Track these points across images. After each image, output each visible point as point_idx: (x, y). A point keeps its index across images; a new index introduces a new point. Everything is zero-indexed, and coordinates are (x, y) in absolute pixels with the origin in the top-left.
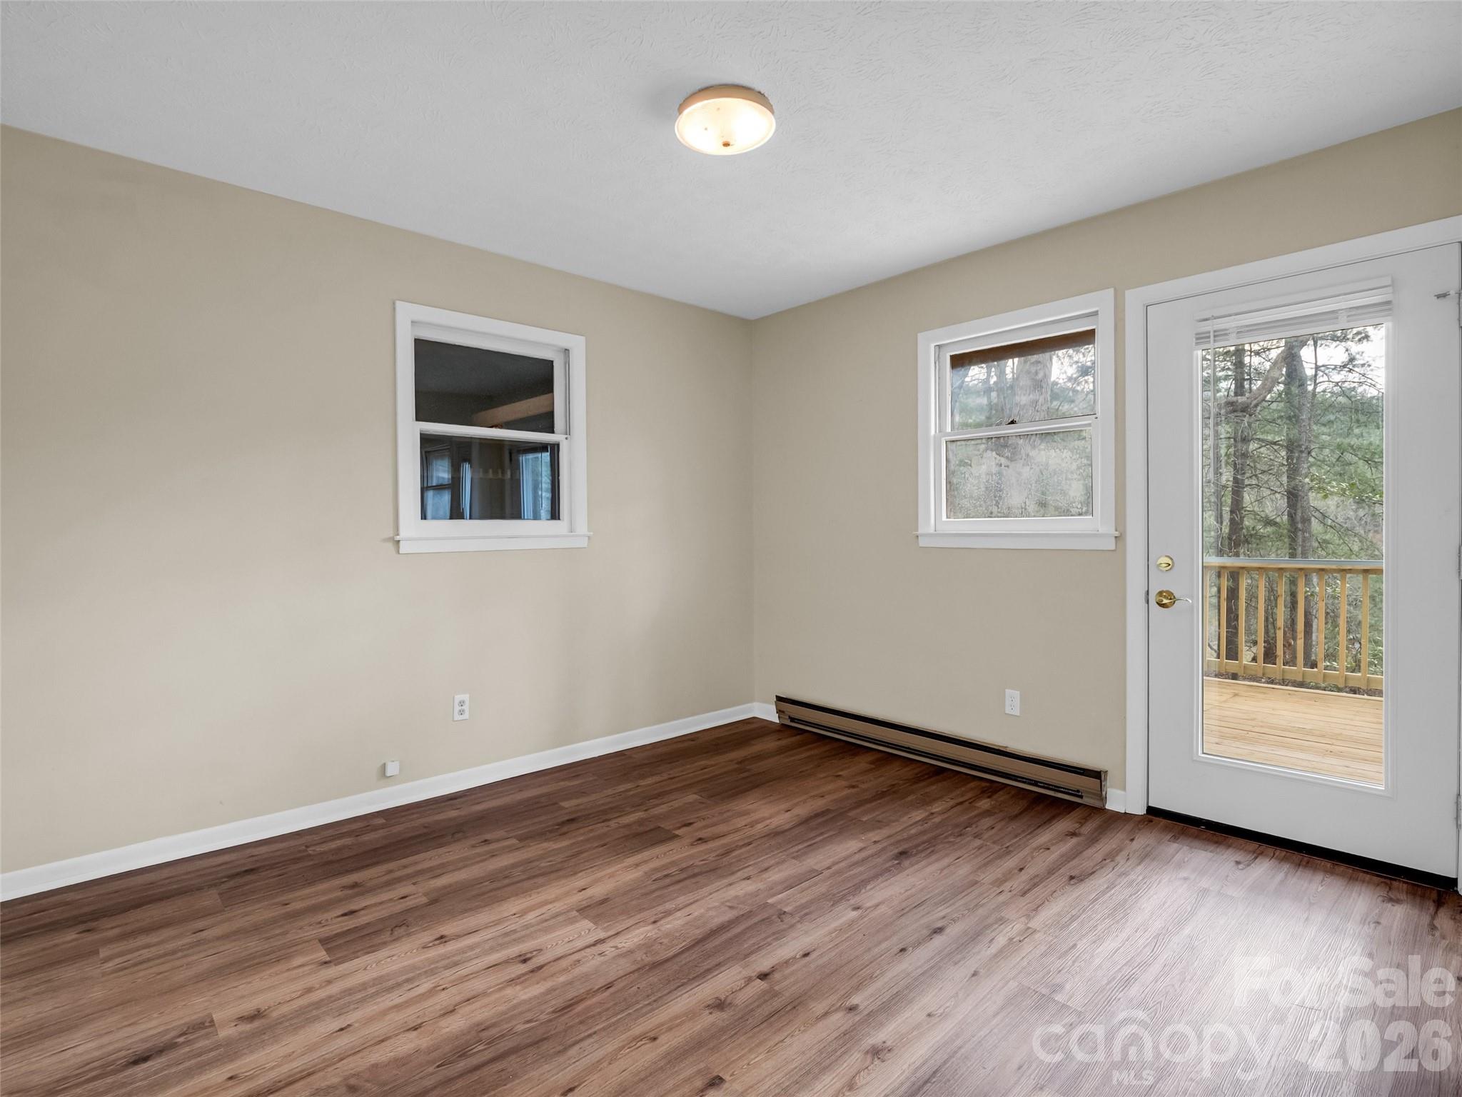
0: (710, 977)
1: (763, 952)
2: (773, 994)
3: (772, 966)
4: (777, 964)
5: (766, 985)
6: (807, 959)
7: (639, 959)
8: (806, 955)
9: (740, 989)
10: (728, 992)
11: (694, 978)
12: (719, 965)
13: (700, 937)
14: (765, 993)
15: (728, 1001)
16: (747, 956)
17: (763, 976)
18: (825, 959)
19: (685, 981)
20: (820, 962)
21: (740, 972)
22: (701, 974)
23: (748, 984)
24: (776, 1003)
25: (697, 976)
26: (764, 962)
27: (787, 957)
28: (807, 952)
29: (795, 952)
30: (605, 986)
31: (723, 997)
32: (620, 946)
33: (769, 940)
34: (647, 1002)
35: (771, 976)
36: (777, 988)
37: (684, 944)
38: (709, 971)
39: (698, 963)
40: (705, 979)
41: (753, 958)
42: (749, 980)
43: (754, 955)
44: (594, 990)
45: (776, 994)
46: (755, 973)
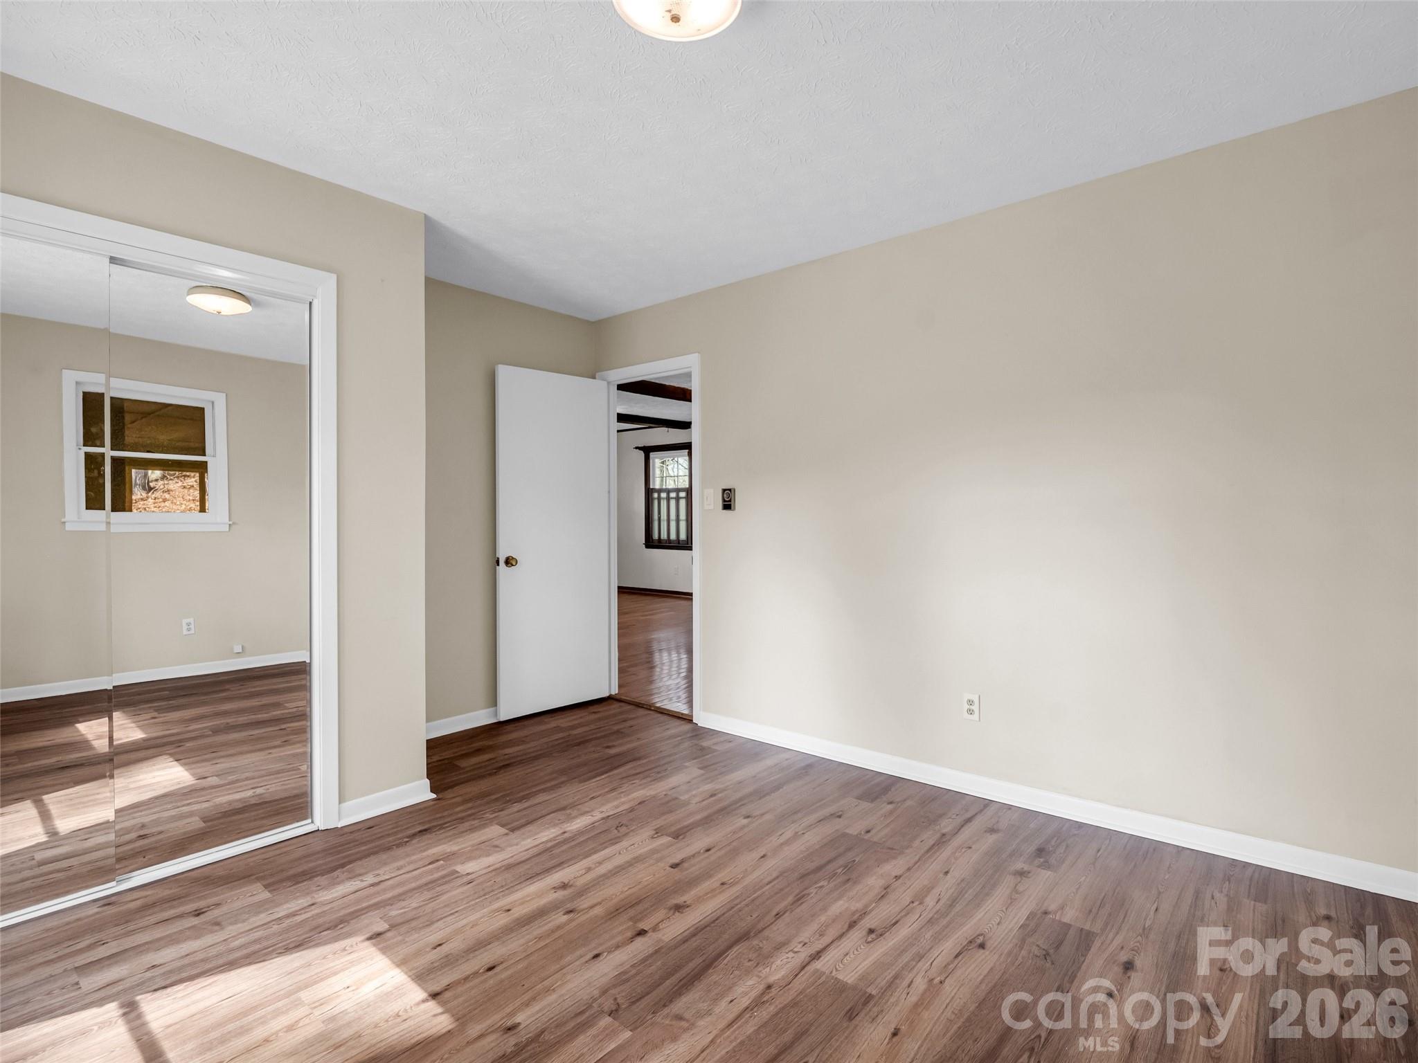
0: (691, 930)
1: (641, 957)
2: (635, 920)
3: (633, 943)
4: (628, 945)
5: (640, 926)
6: (596, 952)
7: (764, 942)
8: (596, 956)
9: (663, 921)
10: (673, 918)
11: (706, 927)
12: (685, 941)
13: (711, 971)
14: (640, 920)
15: (672, 912)
16: (656, 952)
17: (642, 933)
18: (578, 953)
19: (713, 925)
20: (583, 950)
21: (663, 935)
22: (700, 931)
23: (656, 925)
24: (632, 912)
25: (702, 929)
26: (641, 946)
27: (617, 952)
28: (595, 959)
29: (608, 958)
30: (780, 916)
31: (677, 914)
32: (790, 955)
33: (634, 971)
34: (739, 906)
35: (635, 933)
36: (631, 923)
37: (725, 961)
38: (694, 935)
39: (705, 942)
40: (696, 926)
41: (651, 950)
42: (655, 929)
43: (650, 952)
44: (788, 912)
45: (631, 919)
46: (649, 935)
